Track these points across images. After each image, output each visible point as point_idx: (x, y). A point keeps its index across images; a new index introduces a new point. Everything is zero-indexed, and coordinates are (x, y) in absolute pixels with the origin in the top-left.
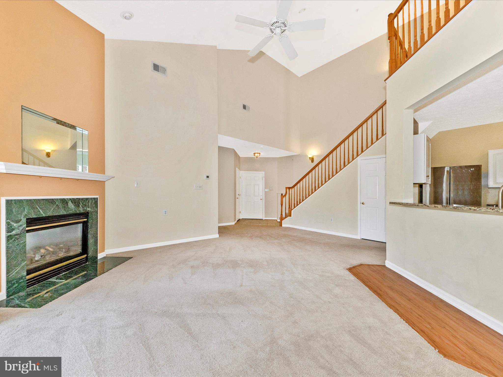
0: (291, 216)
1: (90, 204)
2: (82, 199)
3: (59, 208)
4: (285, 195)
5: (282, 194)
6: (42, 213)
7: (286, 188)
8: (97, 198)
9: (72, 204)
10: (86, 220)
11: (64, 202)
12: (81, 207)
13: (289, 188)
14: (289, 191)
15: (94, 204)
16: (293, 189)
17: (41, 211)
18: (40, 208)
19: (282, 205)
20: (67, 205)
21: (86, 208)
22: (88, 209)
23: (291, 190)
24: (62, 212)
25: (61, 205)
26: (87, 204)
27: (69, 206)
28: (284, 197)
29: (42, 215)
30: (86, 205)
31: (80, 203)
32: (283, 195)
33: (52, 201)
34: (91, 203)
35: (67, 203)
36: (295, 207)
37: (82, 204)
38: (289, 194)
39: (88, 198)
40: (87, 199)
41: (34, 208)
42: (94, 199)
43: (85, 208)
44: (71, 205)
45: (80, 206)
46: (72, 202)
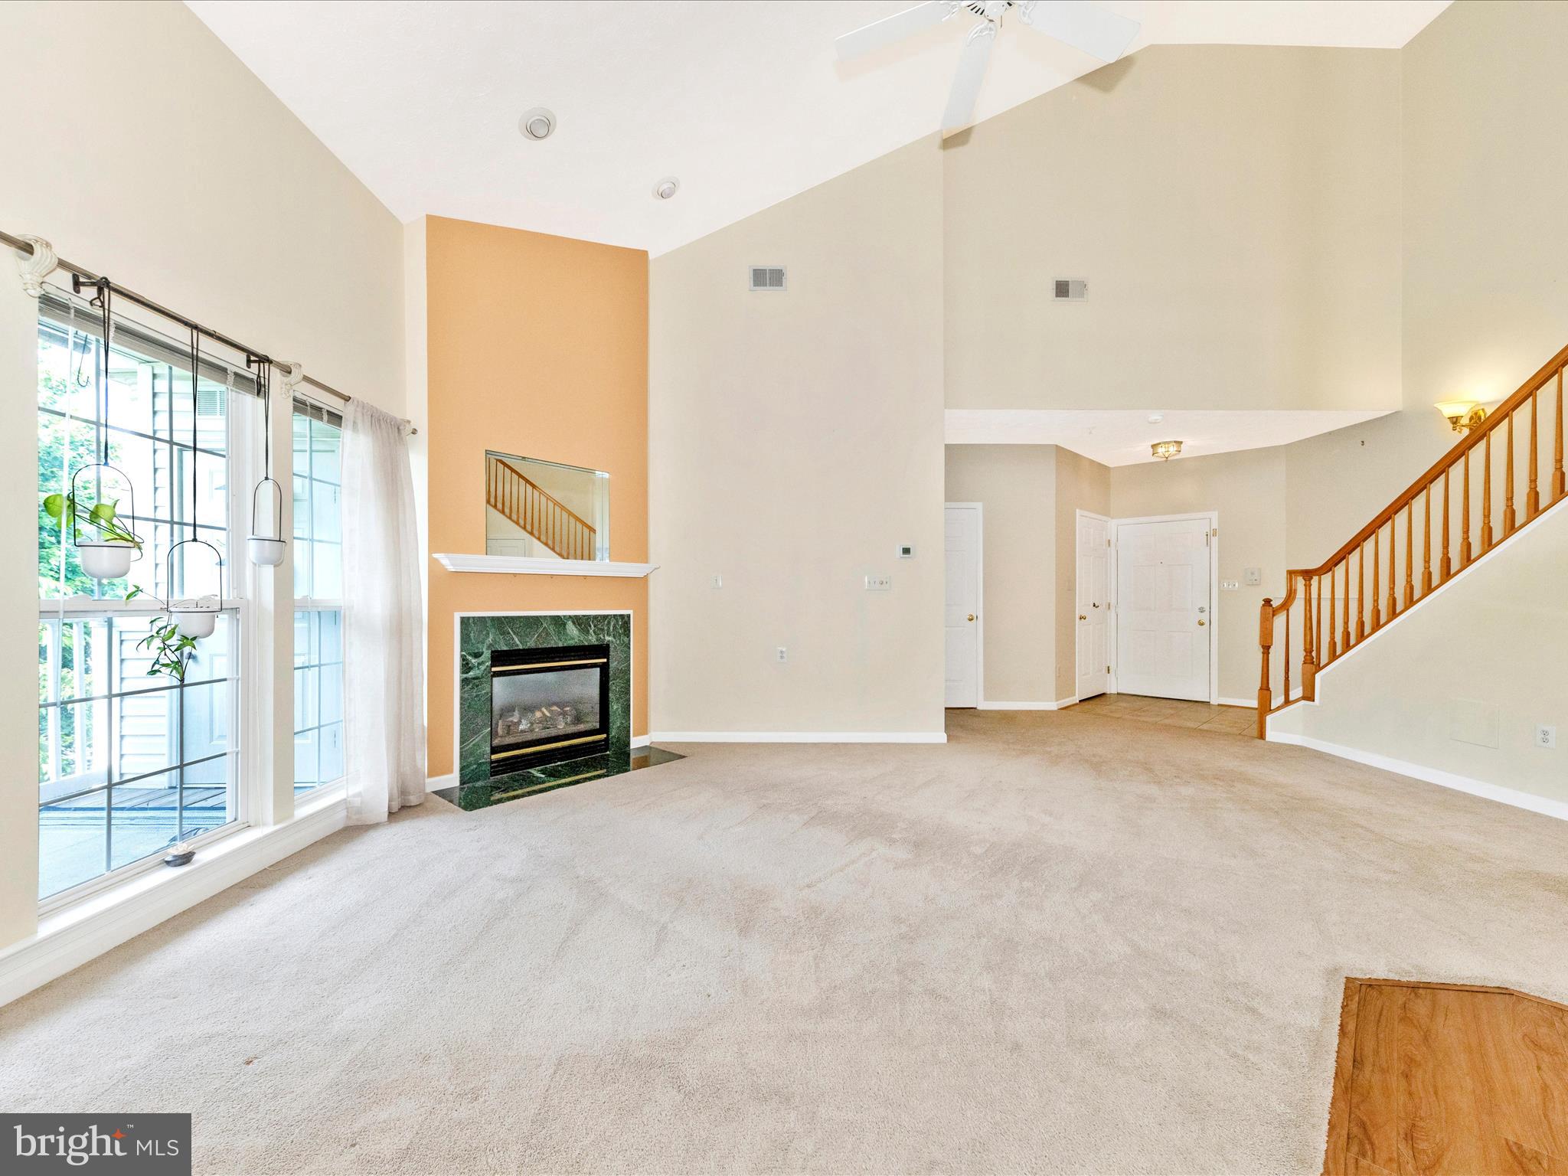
0: (1314, 701)
1: (611, 628)
2: (596, 617)
3: (548, 634)
4: (1286, 605)
5: (1268, 602)
6: (518, 643)
7: (1291, 573)
8: (629, 616)
9: (574, 628)
10: (605, 660)
11: (559, 622)
12: (593, 634)
13: (1308, 574)
14: (1308, 586)
15: (621, 628)
16: (1326, 579)
17: (516, 639)
18: (515, 633)
19: (1266, 649)
20: (565, 628)
21: (604, 636)
22: (608, 638)
23: (1315, 580)
24: (556, 642)
25: (551, 629)
26: (606, 628)
27: (568, 631)
28: (1275, 612)
29: (517, 645)
30: (603, 630)
31: (590, 626)
32: (1275, 604)
33: (536, 621)
34: (614, 626)
35: (564, 624)
36: (1333, 657)
37: (595, 626)
38: (1308, 601)
39: (608, 615)
40: (605, 617)
41: (504, 633)
42: (622, 616)
43: (601, 636)
44: (572, 629)
45: (591, 631)
46: (574, 623)
